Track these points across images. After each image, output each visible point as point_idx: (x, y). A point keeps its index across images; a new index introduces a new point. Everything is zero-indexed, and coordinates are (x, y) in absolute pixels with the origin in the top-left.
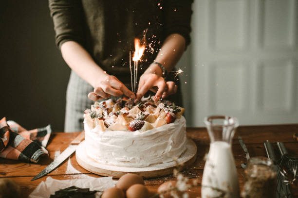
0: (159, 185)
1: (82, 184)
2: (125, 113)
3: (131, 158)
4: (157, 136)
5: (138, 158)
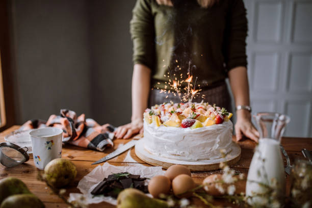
0: (204, 178)
1: (134, 171)
2: (179, 112)
3: (181, 152)
4: (206, 134)
5: (187, 153)
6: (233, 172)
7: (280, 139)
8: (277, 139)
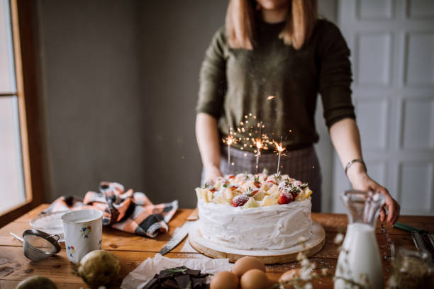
0: (282, 273)
1: (194, 265)
2: (234, 187)
3: (230, 237)
4: (261, 216)
6: (313, 266)
7: (375, 223)
8: (371, 223)
